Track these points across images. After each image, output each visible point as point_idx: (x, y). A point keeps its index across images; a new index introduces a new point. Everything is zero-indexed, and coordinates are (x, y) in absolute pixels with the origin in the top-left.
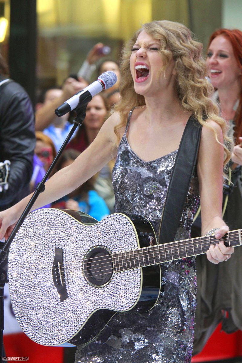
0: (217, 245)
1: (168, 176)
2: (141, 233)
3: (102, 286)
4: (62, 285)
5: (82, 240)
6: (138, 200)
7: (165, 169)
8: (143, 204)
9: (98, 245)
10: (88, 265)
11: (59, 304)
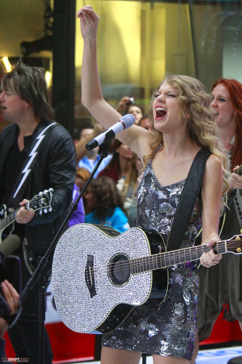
0: (208, 252)
1: (178, 199)
2: (153, 243)
3: (122, 285)
4: (92, 284)
5: (108, 249)
6: (154, 216)
7: (176, 193)
8: (158, 220)
9: (120, 253)
10: (112, 268)
11: (89, 299)
